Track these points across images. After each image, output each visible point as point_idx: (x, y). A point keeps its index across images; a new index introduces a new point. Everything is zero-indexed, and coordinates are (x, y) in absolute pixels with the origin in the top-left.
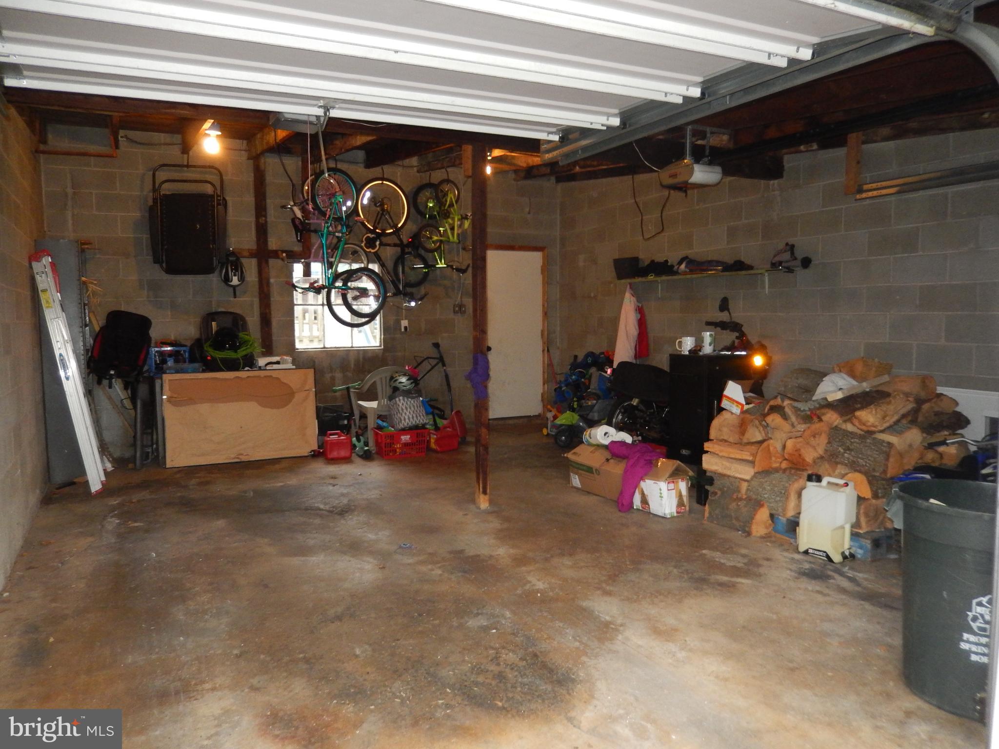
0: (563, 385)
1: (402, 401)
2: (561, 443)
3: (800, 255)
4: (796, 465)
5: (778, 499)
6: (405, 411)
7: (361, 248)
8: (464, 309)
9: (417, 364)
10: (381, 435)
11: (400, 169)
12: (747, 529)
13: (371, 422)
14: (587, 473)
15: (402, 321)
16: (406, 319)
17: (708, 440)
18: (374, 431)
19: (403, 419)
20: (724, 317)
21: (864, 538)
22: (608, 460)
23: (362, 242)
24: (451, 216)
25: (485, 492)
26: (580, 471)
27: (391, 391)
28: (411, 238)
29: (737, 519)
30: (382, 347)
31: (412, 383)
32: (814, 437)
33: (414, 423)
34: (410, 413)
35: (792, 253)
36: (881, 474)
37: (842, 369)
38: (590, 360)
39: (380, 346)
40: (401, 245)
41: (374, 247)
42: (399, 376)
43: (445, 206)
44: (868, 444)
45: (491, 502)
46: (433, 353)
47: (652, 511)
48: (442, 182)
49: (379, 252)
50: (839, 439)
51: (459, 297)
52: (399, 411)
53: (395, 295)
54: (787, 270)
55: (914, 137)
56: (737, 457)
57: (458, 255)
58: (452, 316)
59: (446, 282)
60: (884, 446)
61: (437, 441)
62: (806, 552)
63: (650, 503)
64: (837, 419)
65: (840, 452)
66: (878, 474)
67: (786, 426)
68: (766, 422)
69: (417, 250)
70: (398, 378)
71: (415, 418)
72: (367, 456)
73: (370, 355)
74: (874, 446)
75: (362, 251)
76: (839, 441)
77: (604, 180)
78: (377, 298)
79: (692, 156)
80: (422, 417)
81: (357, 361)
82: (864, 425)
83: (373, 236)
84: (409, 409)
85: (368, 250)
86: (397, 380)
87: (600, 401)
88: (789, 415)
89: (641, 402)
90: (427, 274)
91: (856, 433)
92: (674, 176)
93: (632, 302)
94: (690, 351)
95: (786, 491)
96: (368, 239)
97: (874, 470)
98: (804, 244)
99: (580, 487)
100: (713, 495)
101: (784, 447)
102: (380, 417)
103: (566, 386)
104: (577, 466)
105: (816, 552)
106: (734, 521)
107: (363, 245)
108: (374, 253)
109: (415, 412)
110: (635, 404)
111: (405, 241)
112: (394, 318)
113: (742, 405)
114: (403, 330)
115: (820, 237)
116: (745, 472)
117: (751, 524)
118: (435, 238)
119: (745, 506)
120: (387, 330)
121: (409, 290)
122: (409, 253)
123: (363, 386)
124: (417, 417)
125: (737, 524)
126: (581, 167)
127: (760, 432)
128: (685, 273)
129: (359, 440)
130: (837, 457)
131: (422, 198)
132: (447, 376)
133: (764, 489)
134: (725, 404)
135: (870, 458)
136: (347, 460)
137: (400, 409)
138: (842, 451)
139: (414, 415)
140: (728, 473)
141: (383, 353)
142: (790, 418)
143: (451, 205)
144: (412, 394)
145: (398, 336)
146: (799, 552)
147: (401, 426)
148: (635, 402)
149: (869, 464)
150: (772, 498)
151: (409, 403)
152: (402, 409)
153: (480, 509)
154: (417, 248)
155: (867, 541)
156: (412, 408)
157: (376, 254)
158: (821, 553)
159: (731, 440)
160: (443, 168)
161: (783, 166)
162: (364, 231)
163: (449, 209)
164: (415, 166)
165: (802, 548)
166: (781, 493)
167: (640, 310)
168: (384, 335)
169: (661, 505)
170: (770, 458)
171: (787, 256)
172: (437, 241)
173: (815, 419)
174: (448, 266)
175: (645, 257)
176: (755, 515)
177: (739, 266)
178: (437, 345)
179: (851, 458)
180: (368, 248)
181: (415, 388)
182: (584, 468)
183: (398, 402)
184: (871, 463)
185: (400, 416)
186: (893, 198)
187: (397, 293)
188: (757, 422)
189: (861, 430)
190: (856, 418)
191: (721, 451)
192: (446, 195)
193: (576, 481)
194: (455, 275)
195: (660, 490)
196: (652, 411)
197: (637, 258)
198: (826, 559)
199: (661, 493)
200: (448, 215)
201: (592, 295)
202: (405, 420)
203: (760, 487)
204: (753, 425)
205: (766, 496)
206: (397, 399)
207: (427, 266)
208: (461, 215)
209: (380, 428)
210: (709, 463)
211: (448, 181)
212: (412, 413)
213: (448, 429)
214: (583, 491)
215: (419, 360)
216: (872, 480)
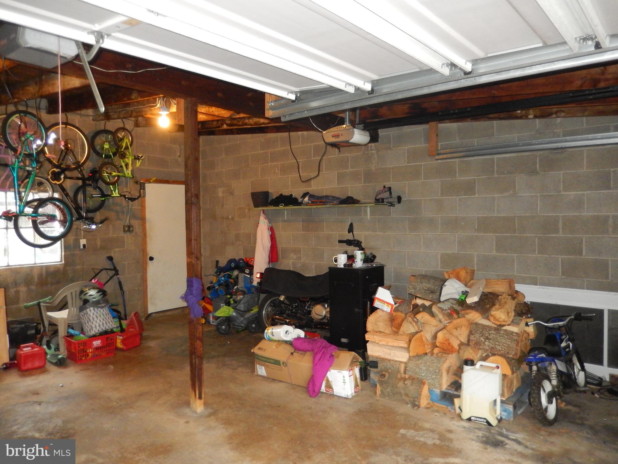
0: (216, 285)
1: (93, 311)
2: (222, 331)
3: (395, 195)
4: (446, 351)
5: (434, 376)
6: (95, 319)
7: (48, 180)
8: (132, 229)
9: (95, 275)
10: (74, 344)
11: (78, 117)
12: (417, 403)
13: (62, 332)
14: (275, 365)
15: (81, 240)
16: (84, 238)
17: (366, 332)
18: (66, 339)
19: (94, 326)
20: (350, 237)
21: (507, 404)
22: (292, 354)
23: (49, 175)
24: (127, 156)
25: (200, 398)
26: (267, 363)
27: (82, 303)
28: (90, 173)
29: (407, 395)
30: (63, 262)
31: (101, 295)
32: (456, 329)
33: (104, 329)
34: (100, 321)
35: (391, 193)
36: (513, 356)
37: (450, 276)
38: (233, 265)
39: (61, 261)
40: (83, 179)
41: (59, 179)
42: (89, 290)
43: (121, 149)
44: (502, 335)
45: (206, 404)
46: (108, 265)
47: (335, 394)
48: (118, 130)
49: (63, 185)
50: (480, 332)
51: (128, 219)
52: (90, 319)
53: (78, 219)
54: (390, 205)
55: (471, 122)
56: (395, 345)
57: (127, 186)
58: (122, 234)
59: (118, 208)
60: (514, 336)
61: (123, 341)
62: (469, 419)
63: (334, 387)
64: (479, 317)
65: (481, 341)
66: (511, 356)
67: (433, 321)
68: (416, 318)
69: (97, 183)
70: (88, 291)
71: (105, 325)
72: (61, 363)
73: (52, 269)
74: (507, 336)
75: (48, 183)
76: (480, 333)
77: (238, 136)
78: (63, 222)
79: (350, 123)
80: (111, 323)
81: (40, 276)
82: (497, 320)
83: (58, 170)
84: (99, 318)
85: (54, 182)
86: (87, 293)
87: (245, 296)
88: (436, 314)
89: (287, 298)
90: (103, 202)
91: (491, 327)
92: (337, 136)
93: (266, 223)
94: (345, 265)
95: (439, 371)
96: (53, 173)
97: (508, 353)
98: (397, 186)
99: (266, 375)
100: (383, 377)
101: (435, 337)
102: (70, 326)
103: (219, 285)
104: (265, 360)
105: (479, 420)
106: (404, 397)
107: (49, 177)
108: (59, 185)
109: (105, 320)
110: (282, 300)
111: (86, 176)
112: (74, 237)
113: (392, 305)
114: (82, 247)
115: (407, 183)
116: (402, 356)
117: (420, 399)
118: (114, 174)
119: (412, 385)
120: (66, 248)
121: (90, 215)
122: (90, 185)
123: (54, 301)
124: (106, 323)
125: (407, 399)
126: (228, 125)
127: (413, 327)
128: (307, 204)
129: (49, 347)
130: (480, 345)
131: (98, 141)
132: (120, 283)
133: (421, 369)
134: (377, 304)
135: (504, 345)
136: (41, 369)
137: (91, 318)
138: (483, 340)
139: (104, 323)
140: (389, 357)
141: (64, 267)
142: (437, 316)
143: (127, 148)
144: (101, 304)
145: (77, 252)
146: (462, 419)
147: (93, 333)
148: (282, 298)
149: (504, 349)
150: (428, 376)
151: (99, 312)
152: (93, 319)
153: (196, 413)
154: (97, 181)
155: (509, 406)
156: (102, 317)
157: (61, 186)
158: (482, 420)
159: (387, 331)
160: (119, 118)
161: (378, 135)
162: (50, 166)
163: (125, 151)
164: (91, 116)
165: (465, 416)
166: (436, 372)
167: (271, 229)
168: (65, 252)
169: (344, 389)
170: (424, 346)
171: (387, 194)
172: (115, 176)
173: (455, 316)
174: (121, 196)
175: (274, 192)
176: (421, 392)
177: (350, 201)
178: (110, 259)
179: (491, 345)
180: (53, 180)
181: (103, 298)
182: (272, 361)
183: (89, 312)
184: (506, 348)
185: (91, 324)
186: (457, 160)
187: (80, 218)
188: (410, 319)
189: (495, 324)
190: (492, 316)
191: (381, 341)
192: (122, 140)
193: (261, 370)
194: (124, 202)
195: (344, 377)
196: (297, 304)
197: (268, 192)
198: (486, 424)
199: (344, 380)
200: (124, 155)
201: (230, 217)
202: (96, 327)
203: (418, 368)
204: (407, 321)
205: (423, 375)
206: (88, 310)
207: (103, 195)
208: (135, 156)
209: (71, 336)
210: (373, 351)
211: (124, 129)
212: (102, 320)
213: (131, 329)
214: (268, 378)
215: (97, 271)
216: (509, 361)
